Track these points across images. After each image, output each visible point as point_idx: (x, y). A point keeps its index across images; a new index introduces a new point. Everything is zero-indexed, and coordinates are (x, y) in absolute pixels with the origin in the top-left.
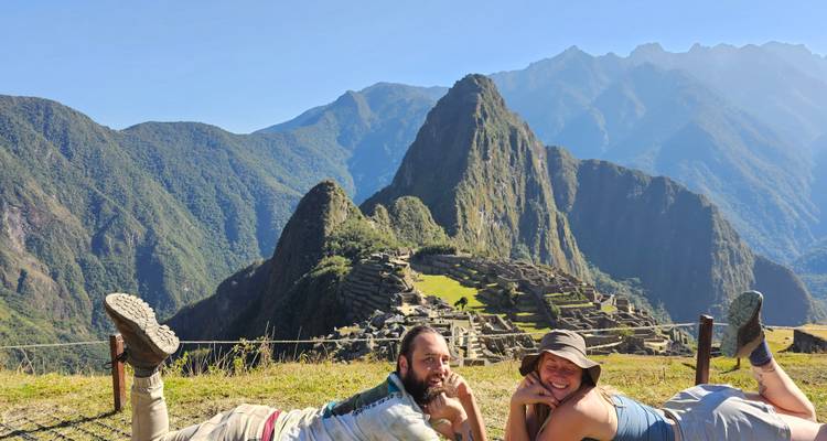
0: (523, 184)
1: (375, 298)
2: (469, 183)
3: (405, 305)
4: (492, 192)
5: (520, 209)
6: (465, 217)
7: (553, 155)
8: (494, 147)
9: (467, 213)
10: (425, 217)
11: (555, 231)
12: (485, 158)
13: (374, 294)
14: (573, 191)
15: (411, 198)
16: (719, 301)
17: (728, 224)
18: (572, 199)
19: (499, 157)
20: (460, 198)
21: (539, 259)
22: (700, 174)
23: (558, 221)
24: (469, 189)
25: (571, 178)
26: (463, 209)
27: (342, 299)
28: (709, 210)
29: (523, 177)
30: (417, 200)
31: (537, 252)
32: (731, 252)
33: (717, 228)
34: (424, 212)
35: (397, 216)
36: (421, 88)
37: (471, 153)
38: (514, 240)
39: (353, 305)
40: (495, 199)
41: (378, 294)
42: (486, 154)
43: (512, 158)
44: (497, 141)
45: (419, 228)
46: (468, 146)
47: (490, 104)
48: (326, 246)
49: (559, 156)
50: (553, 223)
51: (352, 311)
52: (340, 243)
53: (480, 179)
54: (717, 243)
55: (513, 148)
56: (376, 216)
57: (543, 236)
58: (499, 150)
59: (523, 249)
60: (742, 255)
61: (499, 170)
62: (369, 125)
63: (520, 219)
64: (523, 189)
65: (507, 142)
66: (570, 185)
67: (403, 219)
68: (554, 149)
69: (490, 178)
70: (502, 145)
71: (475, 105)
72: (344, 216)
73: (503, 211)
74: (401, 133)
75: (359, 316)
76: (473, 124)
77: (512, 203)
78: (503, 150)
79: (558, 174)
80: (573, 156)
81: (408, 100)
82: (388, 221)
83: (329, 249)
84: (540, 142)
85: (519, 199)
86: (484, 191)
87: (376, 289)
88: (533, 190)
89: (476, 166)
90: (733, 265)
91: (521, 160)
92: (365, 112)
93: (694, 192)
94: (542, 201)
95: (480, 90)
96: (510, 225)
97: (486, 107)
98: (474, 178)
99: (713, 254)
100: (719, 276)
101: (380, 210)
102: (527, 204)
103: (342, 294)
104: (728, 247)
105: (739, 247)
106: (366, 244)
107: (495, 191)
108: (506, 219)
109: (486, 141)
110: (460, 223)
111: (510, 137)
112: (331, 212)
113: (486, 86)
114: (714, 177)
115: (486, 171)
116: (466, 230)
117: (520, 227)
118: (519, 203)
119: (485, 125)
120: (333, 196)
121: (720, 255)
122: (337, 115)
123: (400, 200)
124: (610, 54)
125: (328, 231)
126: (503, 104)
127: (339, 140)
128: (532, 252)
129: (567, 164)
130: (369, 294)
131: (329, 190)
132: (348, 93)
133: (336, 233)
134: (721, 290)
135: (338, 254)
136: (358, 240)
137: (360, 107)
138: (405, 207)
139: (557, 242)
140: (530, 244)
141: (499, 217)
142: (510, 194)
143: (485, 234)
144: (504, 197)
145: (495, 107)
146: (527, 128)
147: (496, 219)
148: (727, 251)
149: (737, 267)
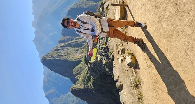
0: (68, 47)
1: (97, 68)
2: (69, 59)
3: (98, 60)
4: (70, 54)
5: (74, 47)
6: (77, 59)
7: (61, 42)
8: (59, 54)
9: (76, 58)
10: (78, 67)
11: (79, 40)
12: (62, 56)
13: (96, 68)
14: (69, 37)
15: (73, 71)
16: (91, 6)
17: (74, 5)
18: (71, 37)
19: (62, 53)
20: (73, 60)
21: (85, 43)
22: (63, 12)
23: (76, 39)
24: (70, 59)
25: (66, 38)
26: (75, 59)
27: (98, 76)
28: (72, 9)
29: (66, 47)
30: (74, 69)
31: (84, 43)
32: (80, 4)
33: (76, 7)
34: (77, 67)
35: (78, 73)
36: (44, 78)
37: (61, 59)
38: (81, 48)
39: (99, 73)
40: (72, 53)
41: (96, 67)
42: (61, 56)
43: (62, 50)
44: (58, 54)
45: (80, 68)
46: (60, 60)
47: (49, 56)
48: (86, 88)
49: (61, 40)
50: (77, 40)
51: (100, 73)
52: (85, 84)
53: (68, 56)
54: (78, 7)
55: (60, 50)
56: (78, 78)
57: (80, 42)
58: (60, 53)
59: (83, 46)
60: (81, 2)
61: (65, 53)
62: (54, 90)
63: (76, 47)
64: (70, 47)
65: (58, 51)
66: (68, 38)
67: (79, 72)
68: (59, 42)
69: (67, 54)
70: (59, 53)
71: (49, 59)
72: (79, 85)
73: (75, 51)
74: (56, 81)
75: (101, 71)
76: (54, 59)
77: (73, 49)
78: (60, 52)
79: (65, 40)
80: (61, 38)
81: (47, 81)
82: (79, 75)
83: (87, 87)
84: (58, 45)
85: (72, 48)
86: (70, 55)
87: (95, 68)
88: (70, 45)
89: (65, 58)
90: (83, 4)
91: (63, 48)
92: (51, 91)
93: (68, 12)
94: (72, 43)
95: (46, 59)
96: (78, 49)
97: (50, 57)
98: (67, 58)
99: (81, 8)
100: (86, 6)
101: (77, 77)
102: (73, 46)
103: (97, 76)
104: (79, 5)
105: (79, 3)
106: (85, 78)
107: (70, 53)
108: (77, 50)
109: (58, 56)
110: (78, 60)
111: (57, 51)
112: (78, 88)
113: (44, 57)
114: (64, 9)
115: (66, 55)
116: (80, 58)
117: (78, 47)
118: (73, 48)
119: (54, 57)
120: (74, 88)
121: (81, 6)
122: (52, 99)
123: (74, 73)
124: (35, 32)
125: (83, 88)
126: (49, 53)
127: (58, 97)
128: (84, 44)
129: (63, 39)
130: (96, 69)
131: (73, 89)
132: (45, 97)
133: (83, 86)
134: (89, 6)
135: (88, 84)
136: (84, 80)
137: (49, 93)
138: (76, 72)
139: (81, 39)
140: (82, 45)
141: (76, 52)
142: (71, 50)
143: (81, 54)
144: (72, 51)
145: (50, 55)
146: (54, 48)
147: (77, 52)
148: (80, 5)
149: (83, 3)
